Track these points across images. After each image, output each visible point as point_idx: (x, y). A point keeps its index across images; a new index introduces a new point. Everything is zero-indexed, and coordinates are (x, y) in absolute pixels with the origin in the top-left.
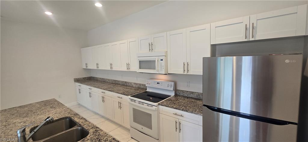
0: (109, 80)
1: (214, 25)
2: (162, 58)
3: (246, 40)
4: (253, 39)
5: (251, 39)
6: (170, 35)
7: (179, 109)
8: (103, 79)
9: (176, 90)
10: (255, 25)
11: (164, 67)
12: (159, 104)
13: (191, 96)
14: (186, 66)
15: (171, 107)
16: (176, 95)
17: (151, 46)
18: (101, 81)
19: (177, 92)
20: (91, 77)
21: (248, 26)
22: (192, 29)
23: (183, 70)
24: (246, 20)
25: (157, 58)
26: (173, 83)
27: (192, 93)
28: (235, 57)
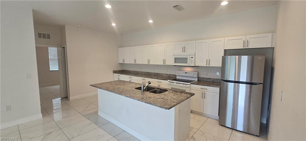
0: (141, 72)
1: (226, 39)
2: (192, 56)
3: (244, 48)
4: (247, 48)
5: (246, 48)
6: (198, 43)
7: (205, 85)
8: (136, 71)
9: (198, 78)
10: (248, 41)
11: (194, 62)
12: (191, 84)
13: (209, 80)
14: (208, 61)
15: (199, 85)
16: (198, 80)
17: (184, 49)
18: (134, 73)
19: (199, 79)
20: (124, 70)
21: (245, 41)
22: (213, 40)
23: (206, 64)
24: (244, 38)
25: (189, 56)
26: (197, 73)
27: (210, 79)
28: (237, 56)
